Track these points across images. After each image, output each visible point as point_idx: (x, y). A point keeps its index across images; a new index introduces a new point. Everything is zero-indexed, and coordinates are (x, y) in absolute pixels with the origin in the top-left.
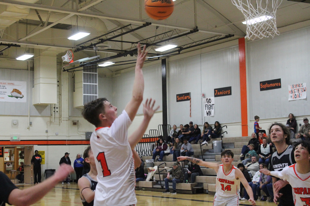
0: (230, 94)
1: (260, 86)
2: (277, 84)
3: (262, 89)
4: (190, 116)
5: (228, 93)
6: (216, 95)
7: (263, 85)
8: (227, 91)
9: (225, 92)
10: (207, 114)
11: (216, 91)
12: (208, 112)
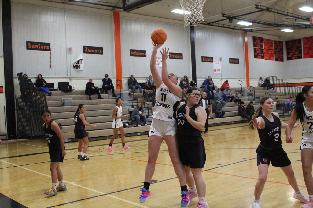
0: (102, 53)
1: (130, 53)
2: (144, 54)
3: (131, 55)
4: (50, 67)
5: (99, 52)
6: (85, 51)
7: (132, 52)
8: (98, 50)
9: (97, 51)
10: (74, 67)
11: (86, 48)
12: (75, 65)
